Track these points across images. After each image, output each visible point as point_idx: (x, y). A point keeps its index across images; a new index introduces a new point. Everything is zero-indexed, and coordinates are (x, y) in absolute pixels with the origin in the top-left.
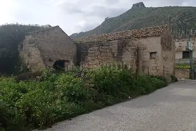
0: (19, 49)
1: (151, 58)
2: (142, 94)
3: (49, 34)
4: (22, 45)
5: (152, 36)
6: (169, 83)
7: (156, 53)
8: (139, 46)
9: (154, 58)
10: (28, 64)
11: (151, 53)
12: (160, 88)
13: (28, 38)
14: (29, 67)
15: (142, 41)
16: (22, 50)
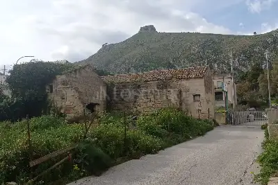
0: (47, 91)
1: (195, 101)
2: (199, 135)
4: (51, 87)
7: (199, 95)
9: (199, 101)
10: (61, 108)
11: (195, 96)
12: (209, 131)
13: (60, 78)
14: (62, 111)
15: (184, 82)
16: (52, 91)
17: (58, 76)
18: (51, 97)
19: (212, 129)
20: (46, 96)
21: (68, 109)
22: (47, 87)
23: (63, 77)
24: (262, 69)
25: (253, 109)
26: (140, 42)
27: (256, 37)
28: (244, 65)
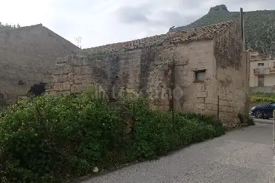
1: (197, 81)
5: (198, 40)
6: (233, 128)
7: (204, 71)
8: (176, 60)
9: (202, 82)
11: (197, 73)
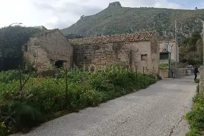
0: (23, 50)
1: (142, 59)
2: (142, 88)
3: (51, 36)
4: (26, 46)
5: (142, 41)
7: (146, 55)
8: (132, 49)
9: (145, 60)
10: (33, 64)
11: (142, 56)
13: (33, 40)
14: (34, 67)
15: (134, 44)
16: (26, 50)
17: (31, 38)
18: (26, 54)
19: (154, 82)
20: (22, 54)
21: (39, 65)
22: (23, 47)
23: (35, 39)
24: (200, 36)
25: (191, 66)
26: (108, 15)
27: (197, 11)
28: (186, 33)
